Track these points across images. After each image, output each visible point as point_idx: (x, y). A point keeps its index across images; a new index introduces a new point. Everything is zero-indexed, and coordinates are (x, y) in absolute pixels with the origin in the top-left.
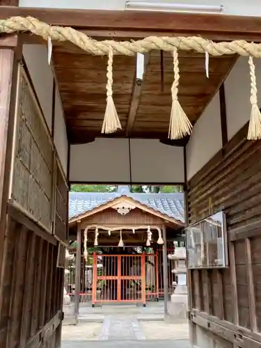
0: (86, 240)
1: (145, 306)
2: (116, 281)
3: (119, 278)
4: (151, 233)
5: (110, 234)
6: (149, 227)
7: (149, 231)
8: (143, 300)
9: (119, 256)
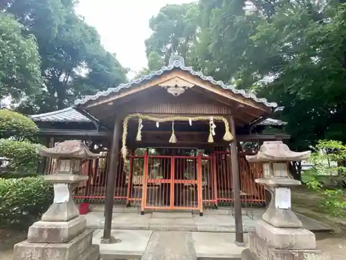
0: (125, 133)
1: (201, 214)
2: (169, 184)
3: (172, 181)
4: (214, 126)
5: (158, 126)
6: (211, 118)
7: (211, 122)
8: (200, 208)
9: (173, 158)
